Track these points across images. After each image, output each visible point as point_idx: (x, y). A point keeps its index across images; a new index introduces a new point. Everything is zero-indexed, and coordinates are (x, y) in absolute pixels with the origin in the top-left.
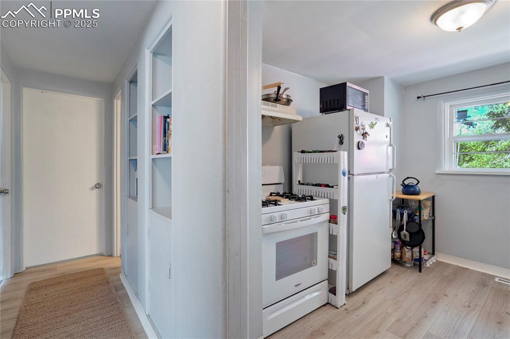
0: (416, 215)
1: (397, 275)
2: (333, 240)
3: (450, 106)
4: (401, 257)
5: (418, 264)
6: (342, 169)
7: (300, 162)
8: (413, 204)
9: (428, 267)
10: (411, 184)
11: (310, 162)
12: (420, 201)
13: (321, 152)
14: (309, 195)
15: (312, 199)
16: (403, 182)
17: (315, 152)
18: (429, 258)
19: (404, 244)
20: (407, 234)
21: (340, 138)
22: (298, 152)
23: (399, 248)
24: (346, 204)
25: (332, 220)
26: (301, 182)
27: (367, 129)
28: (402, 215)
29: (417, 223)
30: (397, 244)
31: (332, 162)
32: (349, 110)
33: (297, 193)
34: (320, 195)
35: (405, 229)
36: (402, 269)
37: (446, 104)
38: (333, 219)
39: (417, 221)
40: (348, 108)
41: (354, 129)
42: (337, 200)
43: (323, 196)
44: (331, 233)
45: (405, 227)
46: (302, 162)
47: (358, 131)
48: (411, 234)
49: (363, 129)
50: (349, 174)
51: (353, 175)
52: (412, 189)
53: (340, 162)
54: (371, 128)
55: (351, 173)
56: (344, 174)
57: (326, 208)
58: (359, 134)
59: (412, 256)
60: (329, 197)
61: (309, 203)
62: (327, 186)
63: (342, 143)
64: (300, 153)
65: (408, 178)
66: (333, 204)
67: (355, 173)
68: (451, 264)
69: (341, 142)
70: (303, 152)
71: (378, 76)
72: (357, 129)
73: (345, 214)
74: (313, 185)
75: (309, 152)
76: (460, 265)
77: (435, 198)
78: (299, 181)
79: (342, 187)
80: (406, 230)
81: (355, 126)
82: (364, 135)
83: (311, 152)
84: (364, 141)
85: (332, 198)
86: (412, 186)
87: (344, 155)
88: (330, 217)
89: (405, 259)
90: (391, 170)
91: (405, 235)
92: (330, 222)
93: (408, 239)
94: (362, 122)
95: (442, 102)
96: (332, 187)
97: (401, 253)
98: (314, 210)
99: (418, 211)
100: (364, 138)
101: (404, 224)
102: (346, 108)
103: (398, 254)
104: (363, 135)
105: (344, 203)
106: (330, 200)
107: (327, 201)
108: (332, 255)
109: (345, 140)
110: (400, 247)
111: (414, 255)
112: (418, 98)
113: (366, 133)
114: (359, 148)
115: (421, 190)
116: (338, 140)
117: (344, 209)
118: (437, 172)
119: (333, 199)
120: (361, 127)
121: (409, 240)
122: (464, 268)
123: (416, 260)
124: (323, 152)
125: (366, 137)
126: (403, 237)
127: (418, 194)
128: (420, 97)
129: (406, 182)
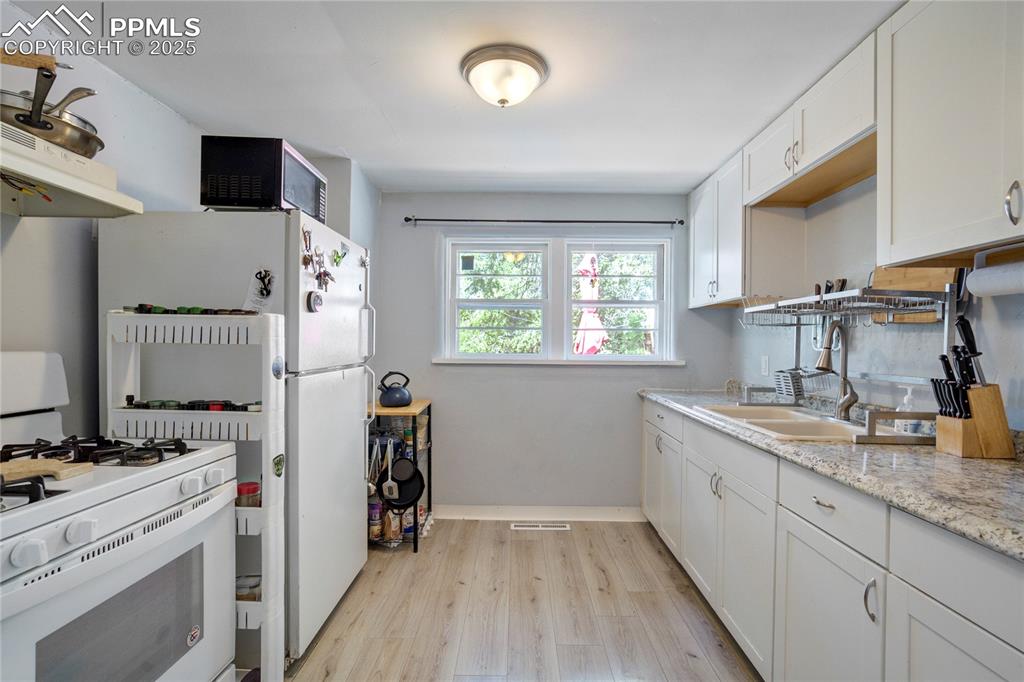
0: (407, 445)
1: (380, 572)
2: (247, 550)
3: (453, 245)
4: (382, 534)
5: (411, 537)
6: (272, 360)
7: (132, 338)
8: (400, 423)
9: (425, 538)
10: (397, 385)
11: (169, 340)
12: (414, 418)
13: (206, 312)
14: (169, 436)
15: (180, 448)
16: (382, 381)
17: (189, 311)
18: (426, 520)
19: (389, 505)
20: (394, 485)
21: (262, 279)
22: (126, 309)
23: (378, 516)
24: (282, 451)
25: (244, 499)
26: (137, 399)
27: (328, 267)
28: (384, 448)
29: (410, 460)
30: (374, 509)
31: (242, 341)
32: (288, 211)
33: (121, 435)
34: (206, 435)
35: (390, 477)
36: (386, 555)
37: (448, 239)
38: (249, 494)
39: (410, 456)
40: (285, 205)
41: (301, 260)
42: (261, 441)
43: (215, 435)
44: (240, 533)
45: (390, 474)
46: (141, 339)
47: (310, 267)
48: (401, 484)
49: (320, 264)
50: (287, 372)
51: (296, 374)
52: (398, 396)
53: (267, 341)
54: (332, 265)
55: (290, 370)
56: (277, 374)
57: (229, 469)
58: (310, 275)
59: (401, 524)
60: (233, 436)
61: (173, 464)
62: (227, 406)
63: (269, 293)
64: (132, 313)
65: (391, 373)
66: (247, 454)
67: (301, 368)
68: (454, 521)
69: (266, 291)
70: (143, 309)
71: (341, 155)
72: (307, 261)
73: (279, 475)
74: (181, 407)
75: (166, 312)
76: (467, 518)
77: (432, 408)
78: (130, 399)
79: (272, 405)
80: (393, 479)
81: (301, 255)
82: (322, 278)
83: (175, 312)
84: (321, 292)
85: (243, 438)
86: (397, 390)
87: (277, 322)
88: (240, 491)
89: (390, 535)
90: (366, 359)
91: (390, 489)
92: (237, 505)
93: (396, 495)
94: (317, 247)
95: (442, 236)
96: (244, 408)
97: (383, 524)
98: (194, 482)
99: (412, 437)
100: (320, 285)
101: (387, 468)
102: (278, 205)
103: (376, 529)
104: (319, 277)
105: (277, 447)
106: (240, 445)
107: (229, 448)
108: (246, 592)
109: (277, 287)
110: (380, 513)
111: (405, 523)
112: (407, 220)
113: (326, 274)
114: (310, 309)
115: (413, 396)
116: (258, 284)
117: (278, 462)
118: (435, 361)
119: (247, 443)
120: (315, 259)
121: (397, 497)
122: (472, 521)
123: (408, 530)
124: (216, 312)
125: (326, 284)
126: (386, 493)
127: (406, 403)
128: (410, 220)
129: (388, 383)
